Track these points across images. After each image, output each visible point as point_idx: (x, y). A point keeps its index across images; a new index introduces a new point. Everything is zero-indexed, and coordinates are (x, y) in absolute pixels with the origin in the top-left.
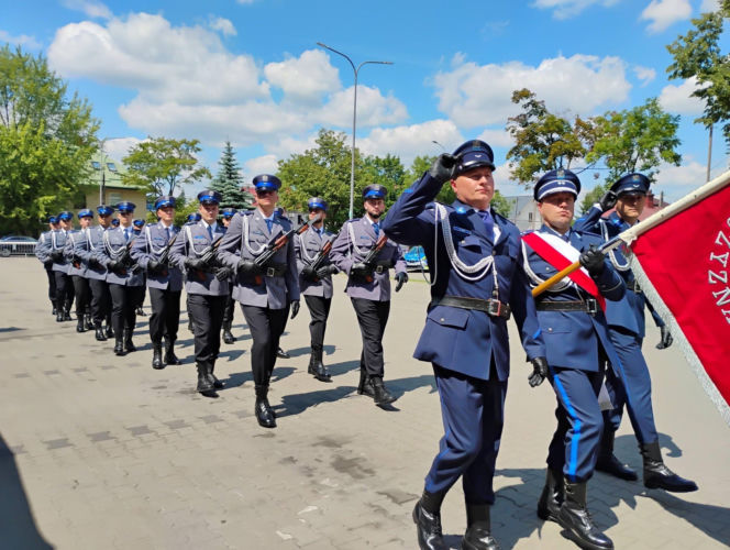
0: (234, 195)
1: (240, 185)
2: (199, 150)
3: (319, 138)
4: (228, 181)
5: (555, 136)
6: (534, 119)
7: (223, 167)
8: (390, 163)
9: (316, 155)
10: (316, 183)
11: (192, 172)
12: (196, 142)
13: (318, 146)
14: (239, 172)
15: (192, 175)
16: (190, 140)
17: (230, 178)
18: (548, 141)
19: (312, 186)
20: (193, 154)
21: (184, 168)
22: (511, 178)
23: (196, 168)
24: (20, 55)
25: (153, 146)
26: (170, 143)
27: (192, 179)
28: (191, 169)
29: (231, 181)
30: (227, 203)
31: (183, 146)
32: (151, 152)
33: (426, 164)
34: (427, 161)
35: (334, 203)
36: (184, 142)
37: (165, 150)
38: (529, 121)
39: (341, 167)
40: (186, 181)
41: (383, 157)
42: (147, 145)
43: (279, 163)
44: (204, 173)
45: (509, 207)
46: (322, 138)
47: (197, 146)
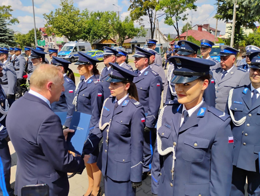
2: (11, 10)
3: (61, 3)
8: (100, 15)
9: (61, 11)
10: (59, 23)
11: (10, 20)
12: (9, 7)
13: (61, 7)
16: (7, 6)
19: (57, 25)
20: (10, 12)
21: (6, 18)
23: (11, 18)
27: (10, 23)
28: (9, 19)
33: (109, 15)
34: (109, 13)
35: (67, 32)
36: (4, 7)
39: (70, 16)
40: (9, 24)
41: (97, 12)
43: (43, 15)
44: (15, 20)
45: (145, 32)
46: (62, 3)
47: (11, 8)
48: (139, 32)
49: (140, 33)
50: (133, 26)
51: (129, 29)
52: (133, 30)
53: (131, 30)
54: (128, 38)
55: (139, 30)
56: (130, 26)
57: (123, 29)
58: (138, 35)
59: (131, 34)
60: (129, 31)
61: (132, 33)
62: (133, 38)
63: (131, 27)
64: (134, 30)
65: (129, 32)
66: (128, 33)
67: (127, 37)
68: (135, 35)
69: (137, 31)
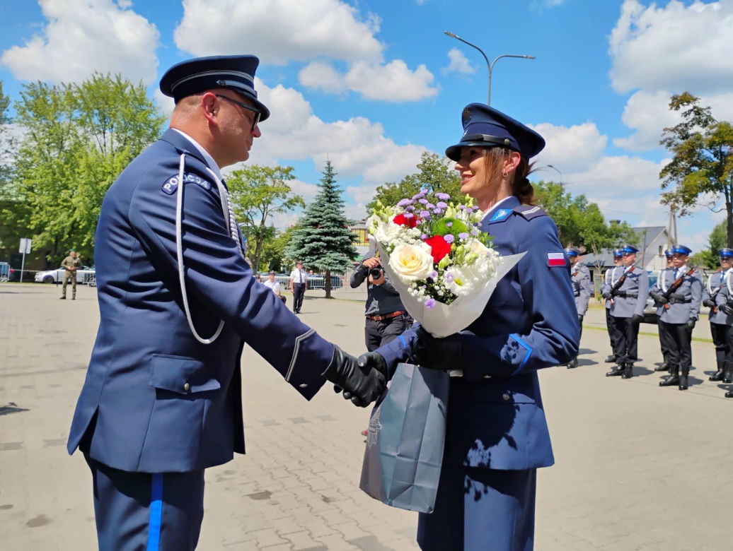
0: (334, 220)
1: (341, 209)
3: (421, 162)
4: (327, 205)
5: (725, 149)
6: (697, 129)
7: (322, 189)
9: (418, 181)
11: (286, 201)
12: (290, 169)
13: (420, 172)
14: (340, 195)
15: (285, 204)
16: (285, 168)
17: (330, 201)
18: (715, 155)
20: (287, 182)
21: (278, 196)
22: (663, 202)
23: (290, 196)
24: (120, 83)
25: (248, 174)
26: (263, 170)
27: (285, 208)
28: (284, 198)
29: (332, 205)
30: (326, 230)
31: (278, 174)
32: (244, 179)
33: (542, 190)
34: (543, 187)
36: (278, 169)
37: (258, 177)
38: (691, 132)
40: (280, 210)
42: (240, 172)
43: (378, 189)
44: (297, 201)
45: (638, 239)
46: (425, 162)
47: (291, 173)
48: (617, 237)
49: (620, 239)
50: (601, 221)
51: (591, 229)
52: (601, 231)
53: (596, 231)
54: (585, 253)
55: (620, 231)
56: (594, 220)
57: (576, 229)
58: (616, 245)
59: (597, 242)
60: (592, 233)
61: (600, 239)
62: (600, 252)
63: (596, 225)
64: (606, 233)
65: (591, 237)
66: (589, 238)
67: (582, 249)
68: (609, 246)
69: (613, 234)
